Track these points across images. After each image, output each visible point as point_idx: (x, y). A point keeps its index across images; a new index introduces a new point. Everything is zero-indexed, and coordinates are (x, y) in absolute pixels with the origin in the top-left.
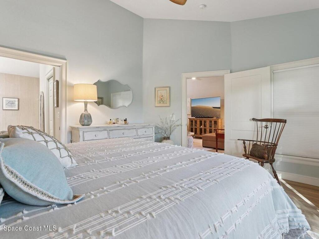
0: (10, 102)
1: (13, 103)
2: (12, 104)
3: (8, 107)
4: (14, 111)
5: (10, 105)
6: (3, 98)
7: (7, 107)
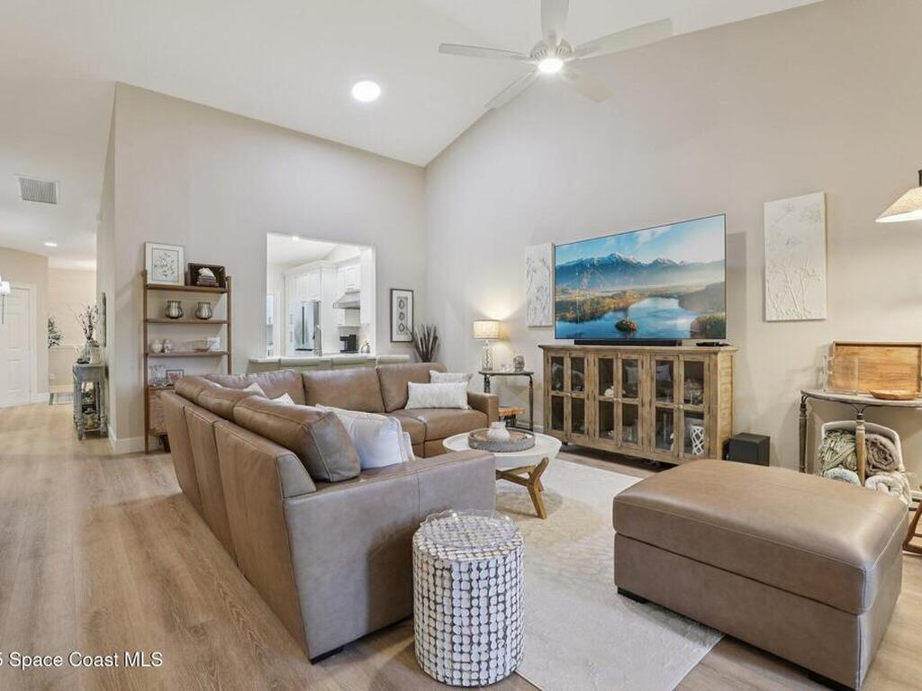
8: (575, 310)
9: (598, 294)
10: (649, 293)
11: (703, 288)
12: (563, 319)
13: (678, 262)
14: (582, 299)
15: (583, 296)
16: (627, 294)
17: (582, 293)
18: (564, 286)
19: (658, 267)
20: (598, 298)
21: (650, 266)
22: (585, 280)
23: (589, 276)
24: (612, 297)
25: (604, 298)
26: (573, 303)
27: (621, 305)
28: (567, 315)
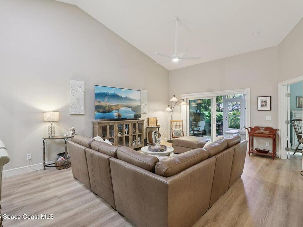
8: (103, 108)
9: (111, 104)
10: (124, 106)
11: (136, 106)
12: (99, 111)
13: (131, 98)
14: (105, 105)
15: (106, 104)
16: (119, 105)
17: (105, 103)
18: (99, 100)
19: (127, 99)
20: (110, 105)
21: (124, 98)
22: (106, 99)
23: (108, 98)
24: (115, 106)
25: (112, 106)
26: (102, 107)
27: (117, 108)
28: (100, 110)
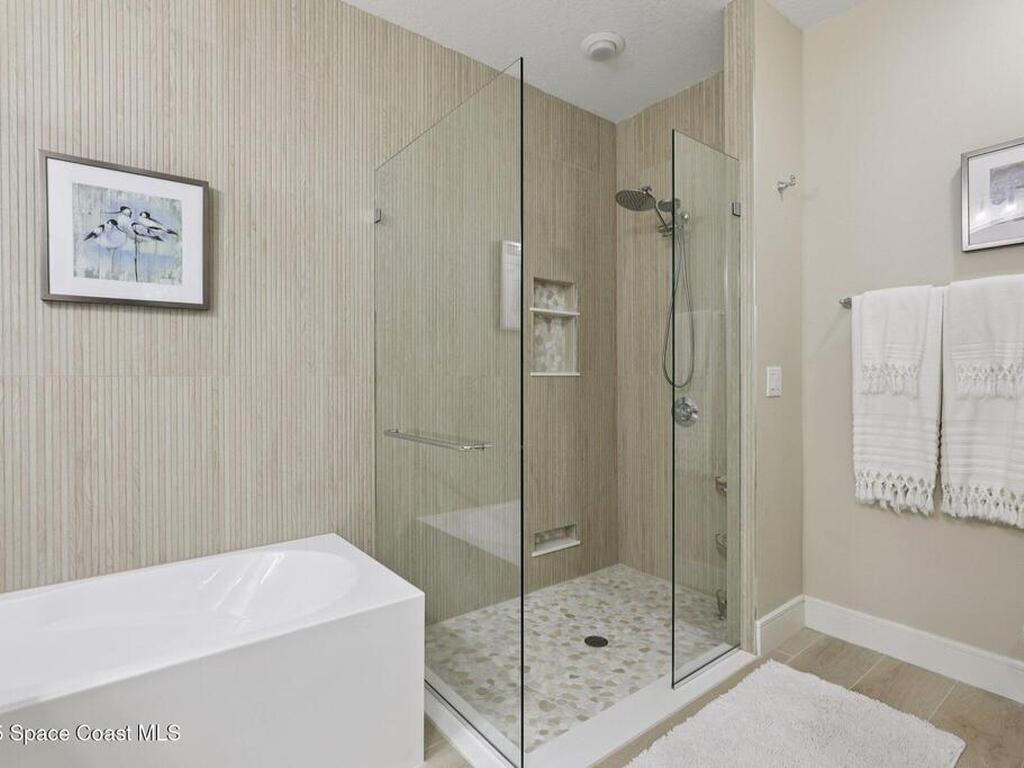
0: (122, 219)
1: (156, 230)
2: (148, 246)
3: (105, 265)
4: (161, 319)
5: (130, 245)
6: (47, 156)
7: (89, 274)
